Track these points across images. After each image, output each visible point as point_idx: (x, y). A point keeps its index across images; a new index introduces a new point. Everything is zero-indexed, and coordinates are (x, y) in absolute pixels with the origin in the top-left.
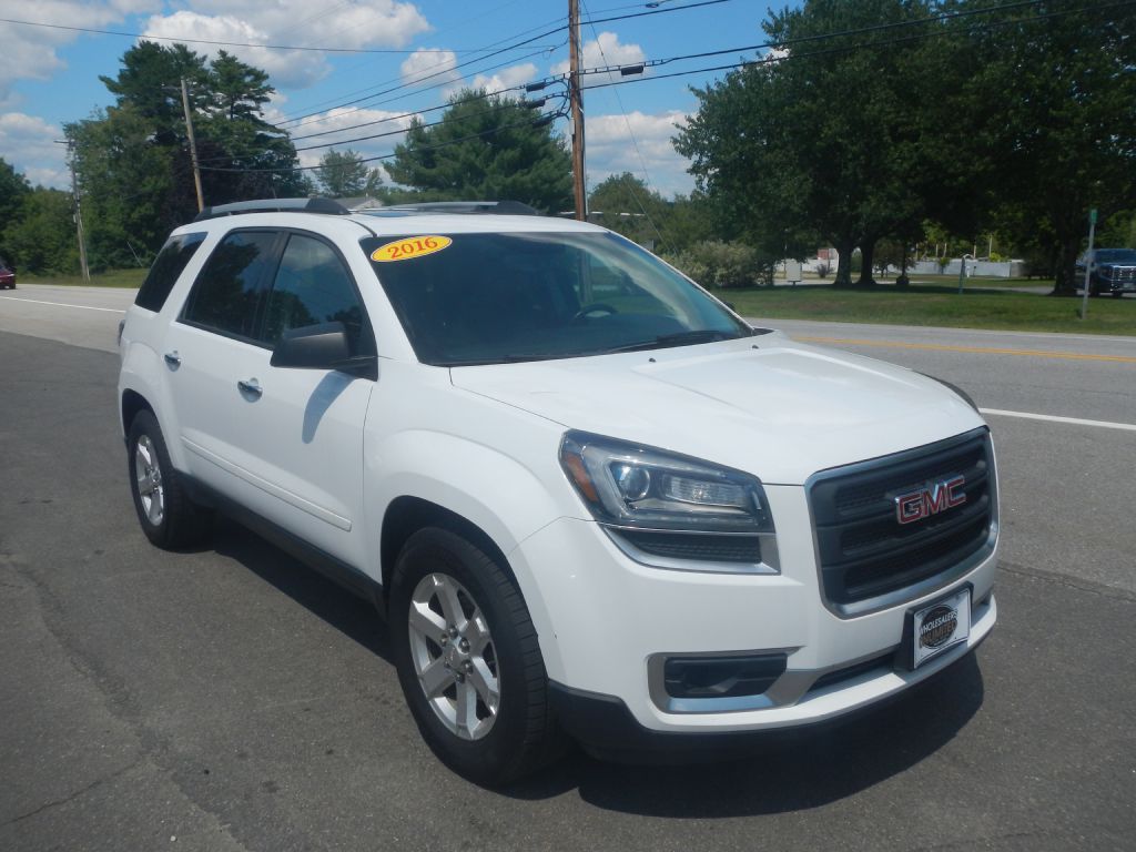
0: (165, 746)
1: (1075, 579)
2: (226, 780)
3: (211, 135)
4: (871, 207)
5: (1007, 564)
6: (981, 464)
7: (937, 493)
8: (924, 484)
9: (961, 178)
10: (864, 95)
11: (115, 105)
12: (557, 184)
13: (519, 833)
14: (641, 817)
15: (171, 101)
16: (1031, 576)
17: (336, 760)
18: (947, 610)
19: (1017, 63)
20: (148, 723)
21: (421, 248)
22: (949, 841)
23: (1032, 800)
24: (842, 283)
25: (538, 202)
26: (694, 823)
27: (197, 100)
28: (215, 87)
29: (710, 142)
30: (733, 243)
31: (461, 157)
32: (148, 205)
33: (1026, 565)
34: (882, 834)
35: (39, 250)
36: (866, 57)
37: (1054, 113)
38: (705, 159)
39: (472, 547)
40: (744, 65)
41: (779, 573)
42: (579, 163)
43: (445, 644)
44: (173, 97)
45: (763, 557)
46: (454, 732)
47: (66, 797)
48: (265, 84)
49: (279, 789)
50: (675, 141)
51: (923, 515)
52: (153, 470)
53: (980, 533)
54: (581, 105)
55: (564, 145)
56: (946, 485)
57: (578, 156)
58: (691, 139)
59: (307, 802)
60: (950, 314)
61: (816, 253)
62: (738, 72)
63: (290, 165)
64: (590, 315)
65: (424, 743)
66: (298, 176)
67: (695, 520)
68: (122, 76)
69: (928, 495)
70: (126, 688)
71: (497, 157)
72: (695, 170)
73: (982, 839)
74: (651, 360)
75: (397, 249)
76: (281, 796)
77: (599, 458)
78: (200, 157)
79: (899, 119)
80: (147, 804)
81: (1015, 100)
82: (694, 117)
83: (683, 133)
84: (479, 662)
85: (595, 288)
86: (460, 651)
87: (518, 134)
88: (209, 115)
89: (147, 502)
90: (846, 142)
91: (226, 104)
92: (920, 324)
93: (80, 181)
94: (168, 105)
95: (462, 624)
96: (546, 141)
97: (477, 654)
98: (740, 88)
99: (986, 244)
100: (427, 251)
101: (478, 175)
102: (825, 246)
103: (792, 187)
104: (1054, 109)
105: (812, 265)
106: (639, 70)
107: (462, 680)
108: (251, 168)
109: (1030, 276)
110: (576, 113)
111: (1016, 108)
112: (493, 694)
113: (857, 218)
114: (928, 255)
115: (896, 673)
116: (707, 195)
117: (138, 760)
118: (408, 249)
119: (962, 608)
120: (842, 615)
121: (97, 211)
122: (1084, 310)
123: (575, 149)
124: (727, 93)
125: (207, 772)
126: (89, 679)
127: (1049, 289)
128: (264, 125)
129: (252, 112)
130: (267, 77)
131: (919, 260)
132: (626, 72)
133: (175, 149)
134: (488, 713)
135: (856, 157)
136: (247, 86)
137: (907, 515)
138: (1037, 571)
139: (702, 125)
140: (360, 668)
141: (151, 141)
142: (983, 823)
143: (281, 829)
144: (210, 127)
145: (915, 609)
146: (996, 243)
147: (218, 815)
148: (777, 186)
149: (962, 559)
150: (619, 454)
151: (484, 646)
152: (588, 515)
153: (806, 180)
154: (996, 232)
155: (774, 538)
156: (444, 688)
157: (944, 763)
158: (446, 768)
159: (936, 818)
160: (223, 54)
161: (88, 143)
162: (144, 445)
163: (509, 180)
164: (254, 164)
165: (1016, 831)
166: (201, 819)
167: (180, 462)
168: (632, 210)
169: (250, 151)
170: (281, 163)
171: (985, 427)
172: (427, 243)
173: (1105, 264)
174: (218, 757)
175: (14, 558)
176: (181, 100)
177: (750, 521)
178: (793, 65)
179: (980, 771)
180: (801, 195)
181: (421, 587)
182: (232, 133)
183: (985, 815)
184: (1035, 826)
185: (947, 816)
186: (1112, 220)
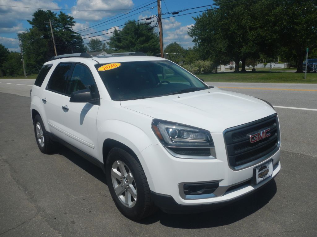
0: (44, 211)
1: (304, 155)
2: (61, 221)
3: (59, 36)
4: (245, 49)
5: (284, 151)
6: (275, 124)
7: (262, 134)
8: (258, 131)
9: (270, 40)
10: (242, 18)
11: (32, 28)
12: (156, 46)
13: (144, 234)
14: (179, 229)
15: (47, 26)
16: (291, 154)
17: (92, 214)
18: (266, 167)
19: (285, 7)
20: (39, 205)
21: (112, 67)
22: (268, 234)
23: (292, 221)
24: (237, 71)
25: (151, 52)
26: (194, 230)
27: (54, 26)
28: (59, 22)
29: (198, 33)
30: (206, 61)
31: (129, 39)
32: (42, 56)
33: (289, 151)
34: (248, 232)
35: (12, 69)
36: (242, 7)
37: (296, 21)
38: (197, 37)
39: (128, 153)
40: (208, 10)
41: (216, 159)
42: (161, 40)
43: (121, 180)
44: (48, 25)
45: (211, 154)
46: (125, 205)
47: (15, 227)
48: (73, 20)
49: (75, 223)
50: (188, 33)
51: (258, 140)
52: (41, 131)
53: (275, 144)
54: (161, 23)
55: (157, 35)
56: (264, 131)
57: (161, 38)
58: (193, 32)
59: (84, 227)
60: (267, 79)
61: (229, 63)
62: (206, 12)
63: (81, 43)
64: (163, 84)
65: (117, 208)
66: (83, 46)
67: (191, 144)
68: (33, 20)
69: (259, 134)
70: (33, 194)
71: (139, 39)
72: (194, 41)
73: (277, 233)
74: (179, 97)
75: (105, 67)
76: (76, 225)
77: (163, 127)
78: (56, 42)
79: (252, 24)
80: (38, 228)
81: (285, 18)
82: (194, 26)
83: (191, 30)
84: (131, 186)
85: (167, 75)
86: (125, 182)
87: (144, 32)
88: (58, 30)
89: (40, 140)
90: (237, 31)
91: (63, 27)
92: (259, 82)
93: (23, 49)
94: (46, 28)
95: (126, 175)
96: (152, 34)
97: (130, 183)
98: (206, 17)
99: (277, 59)
100: (114, 67)
101: (133, 44)
102: (231, 61)
103: (222, 45)
104: (296, 20)
105: (228, 66)
106: (177, 13)
107: (127, 191)
108: (70, 44)
109: (290, 67)
110: (160, 26)
111: (285, 20)
112: (136, 195)
113: (241, 53)
114: (261, 62)
115: (251, 186)
116: (198, 48)
117: (36, 215)
118: (108, 67)
119: (270, 166)
120: (235, 170)
121: (28, 58)
122: (305, 76)
123: (160, 36)
124: (203, 18)
125: (55, 218)
126: (23, 192)
127: (295, 71)
128: (73, 32)
129: (70, 29)
130: (74, 18)
131: (258, 64)
132: (174, 14)
133: (49, 40)
134: (134, 200)
135: (240, 35)
136: (68, 21)
137: (253, 140)
138: (293, 153)
139: (196, 28)
140: (99, 187)
141: (42, 38)
142: (278, 228)
143: (76, 235)
144: (58, 33)
145: (256, 167)
146: (280, 58)
147: (58, 231)
148: (217, 44)
149: (270, 152)
150: (169, 125)
151: (132, 181)
152: (160, 144)
153: (226, 42)
154: (280, 55)
155: (214, 148)
156: (122, 193)
157: (266, 210)
158: (123, 216)
159: (264, 227)
160: (61, 12)
161: (24, 39)
162: (38, 124)
163: (142, 46)
164: (71, 43)
165: (287, 230)
166: (53, 233)
167: (48, 129)
168: (177, 53)
169: (70, 39)
170: (79, 43)
171: (276, 113)
172: (114, 65)
173: (311, 63)
174: (59, 214)
175: (3, 157)
176: (50, 26)
177: (207, 144)
178: (221, 10)
179: (277, 212)
180: (225, 47)
181: (114, 165)
182: (64, 35)
183: (278, 225)
184: (293, 228)
185: (267, 226)
186: (313, 51)
